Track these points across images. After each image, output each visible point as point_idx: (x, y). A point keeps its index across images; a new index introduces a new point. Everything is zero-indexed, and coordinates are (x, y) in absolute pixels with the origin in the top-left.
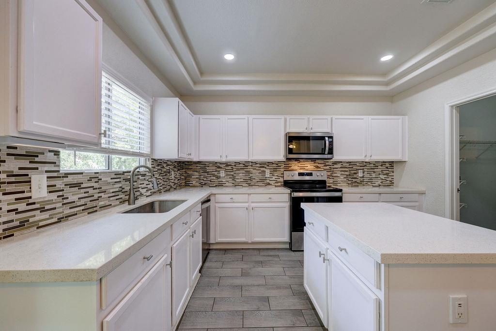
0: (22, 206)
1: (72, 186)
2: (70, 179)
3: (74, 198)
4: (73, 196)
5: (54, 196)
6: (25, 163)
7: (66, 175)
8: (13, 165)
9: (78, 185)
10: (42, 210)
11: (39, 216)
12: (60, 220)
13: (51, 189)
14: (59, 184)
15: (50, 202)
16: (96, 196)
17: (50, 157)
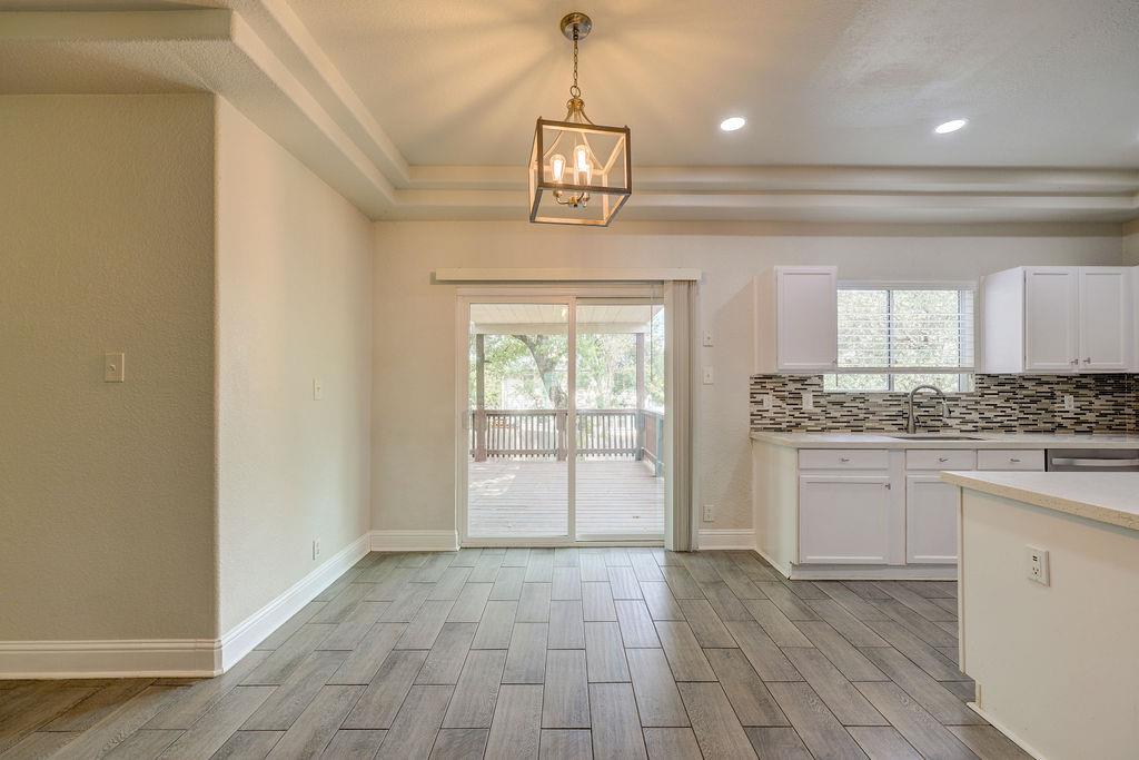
0: (797, 414)
1: (834, 403)
2: (832, 398)
3: (837, 415)
4: (836, 412)
5: (818, 410)
6: (799, 386)
7: (829, 394)
8: (792, 387)
9: (841, 404)
10: (810, 419)
11: (807, 423)
12: (823, 430)
13: (816, 404)
14: (823, 401)
15: (816, 414)
16: (862, 416)
17: (816, 380)
